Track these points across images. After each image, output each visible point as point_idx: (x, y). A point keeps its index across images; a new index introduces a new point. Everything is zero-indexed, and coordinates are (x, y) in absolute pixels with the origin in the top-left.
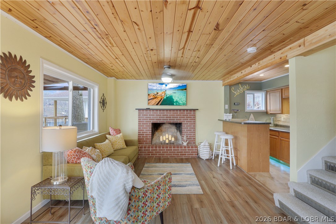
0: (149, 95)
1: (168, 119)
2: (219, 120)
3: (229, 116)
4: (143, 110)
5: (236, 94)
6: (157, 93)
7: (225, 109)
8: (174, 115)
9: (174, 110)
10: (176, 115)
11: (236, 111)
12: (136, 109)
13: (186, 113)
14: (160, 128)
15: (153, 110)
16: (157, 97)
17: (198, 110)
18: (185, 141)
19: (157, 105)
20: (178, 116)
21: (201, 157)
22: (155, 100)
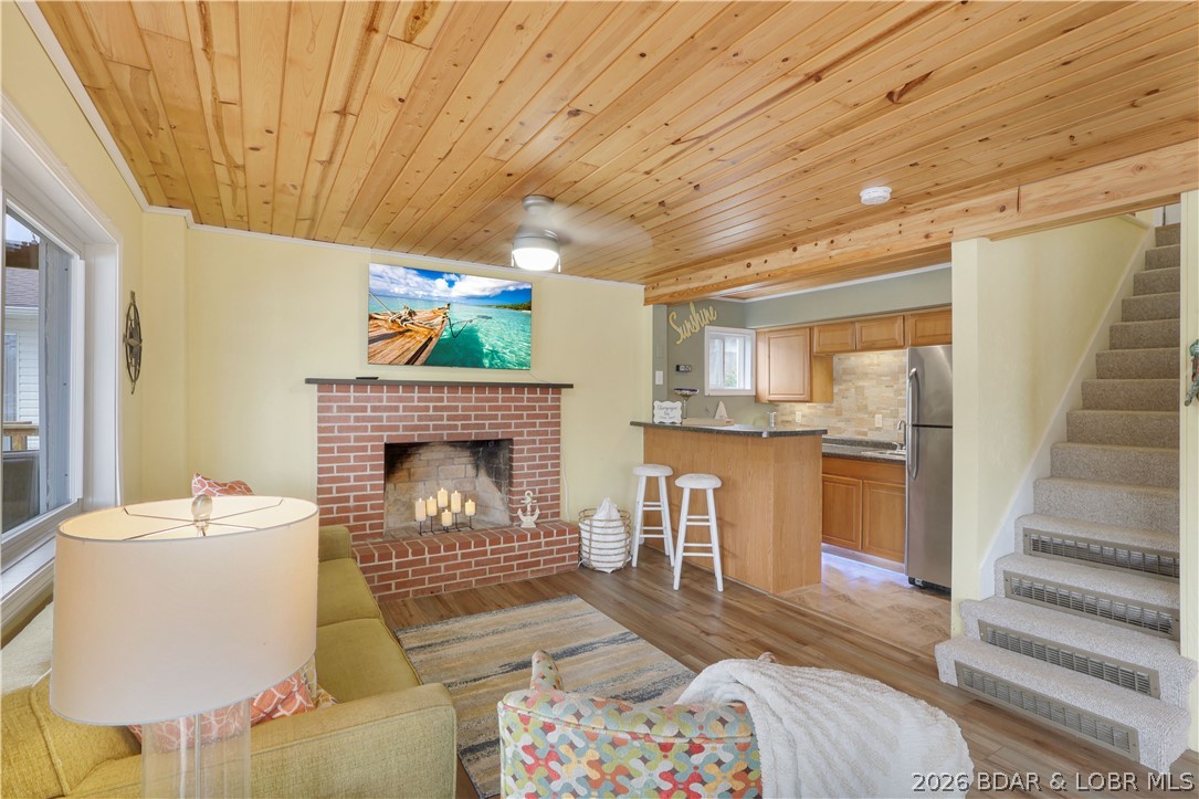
0: (371, 318)
1: (459, 423)
2: (632, 424)
3: (672, 409)
4: (343, 384)
5: (683, 337)
6: (411, 314)
7: (655, 387)
8: (483, 409)
9: (481, 386)
10: (491, 408)
11: (688, 392)
12: (309, 381)
13: (529, 400)
14: (406, 465)
15: (393, 385)
16: (408, 330)
17: (571, 386)
18: (529, 509)
19: (411, 362)
20: (499, 413)
21: (594, 564)
22: (400, 341)
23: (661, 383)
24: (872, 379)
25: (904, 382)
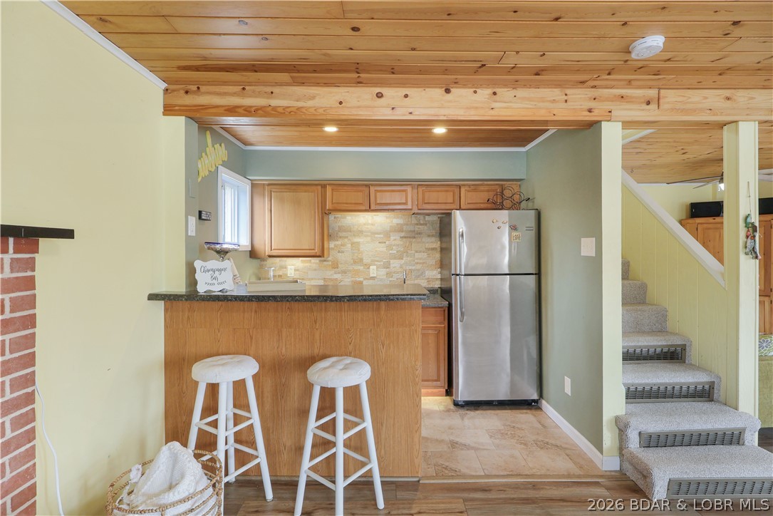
2: (150, 297)
5: (202, 174)
7: (188, 239)
23: (194, 234)
24: (367, 236)
25: (395, 240)
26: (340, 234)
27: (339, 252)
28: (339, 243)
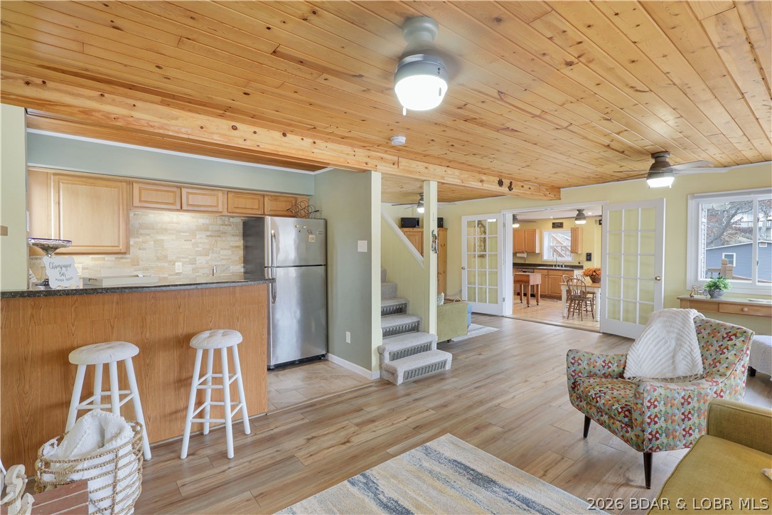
3: (65, 266)
24: (171, 234)
25: (201, 238)
26: (141, 231)
27: (140, 249)
28: (140, 240)
